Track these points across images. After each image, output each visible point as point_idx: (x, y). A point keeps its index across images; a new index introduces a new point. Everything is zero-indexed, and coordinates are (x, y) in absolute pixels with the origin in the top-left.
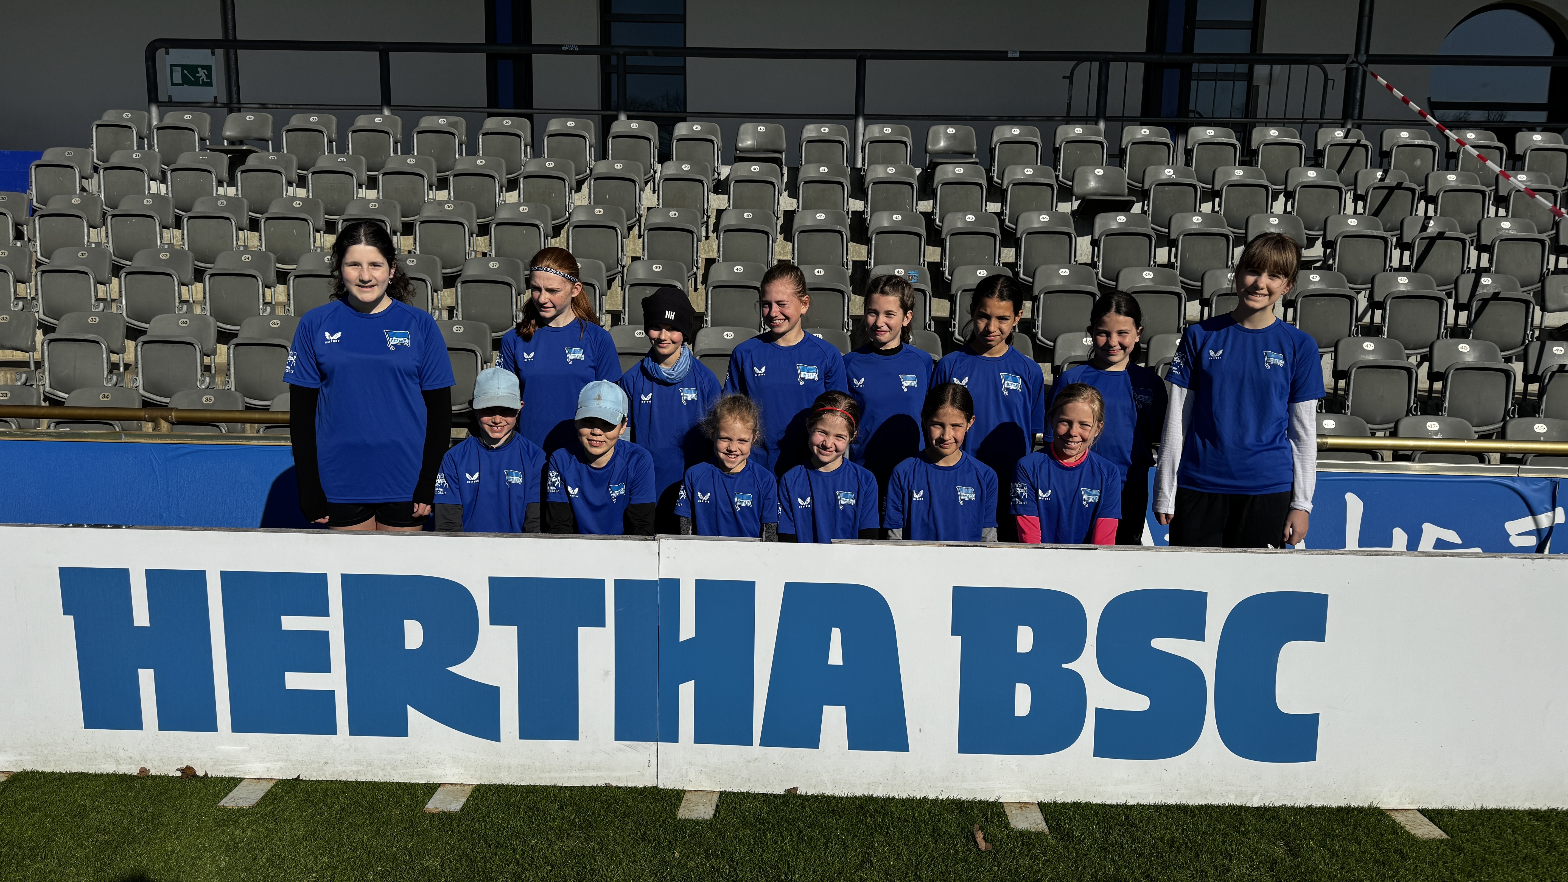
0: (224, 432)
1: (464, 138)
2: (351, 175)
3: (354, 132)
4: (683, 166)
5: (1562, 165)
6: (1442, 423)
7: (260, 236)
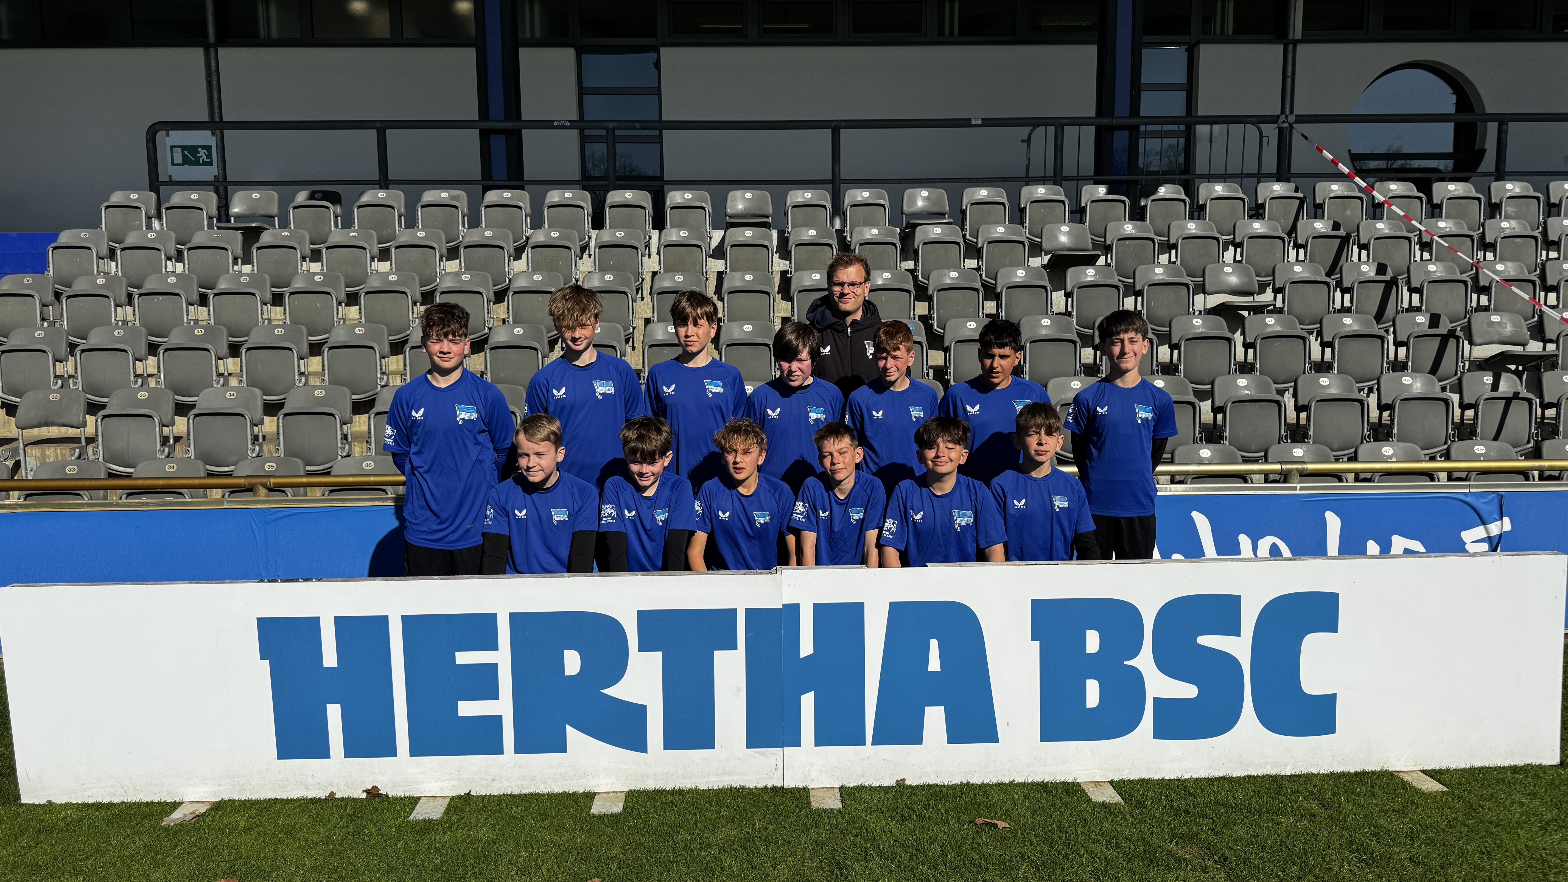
1: (466, 210)
2: (364, 249)
3: (360, 207)
4: (681, 232)
5: (1476, 211)
6: (1396, 448)
7: (285, 309)
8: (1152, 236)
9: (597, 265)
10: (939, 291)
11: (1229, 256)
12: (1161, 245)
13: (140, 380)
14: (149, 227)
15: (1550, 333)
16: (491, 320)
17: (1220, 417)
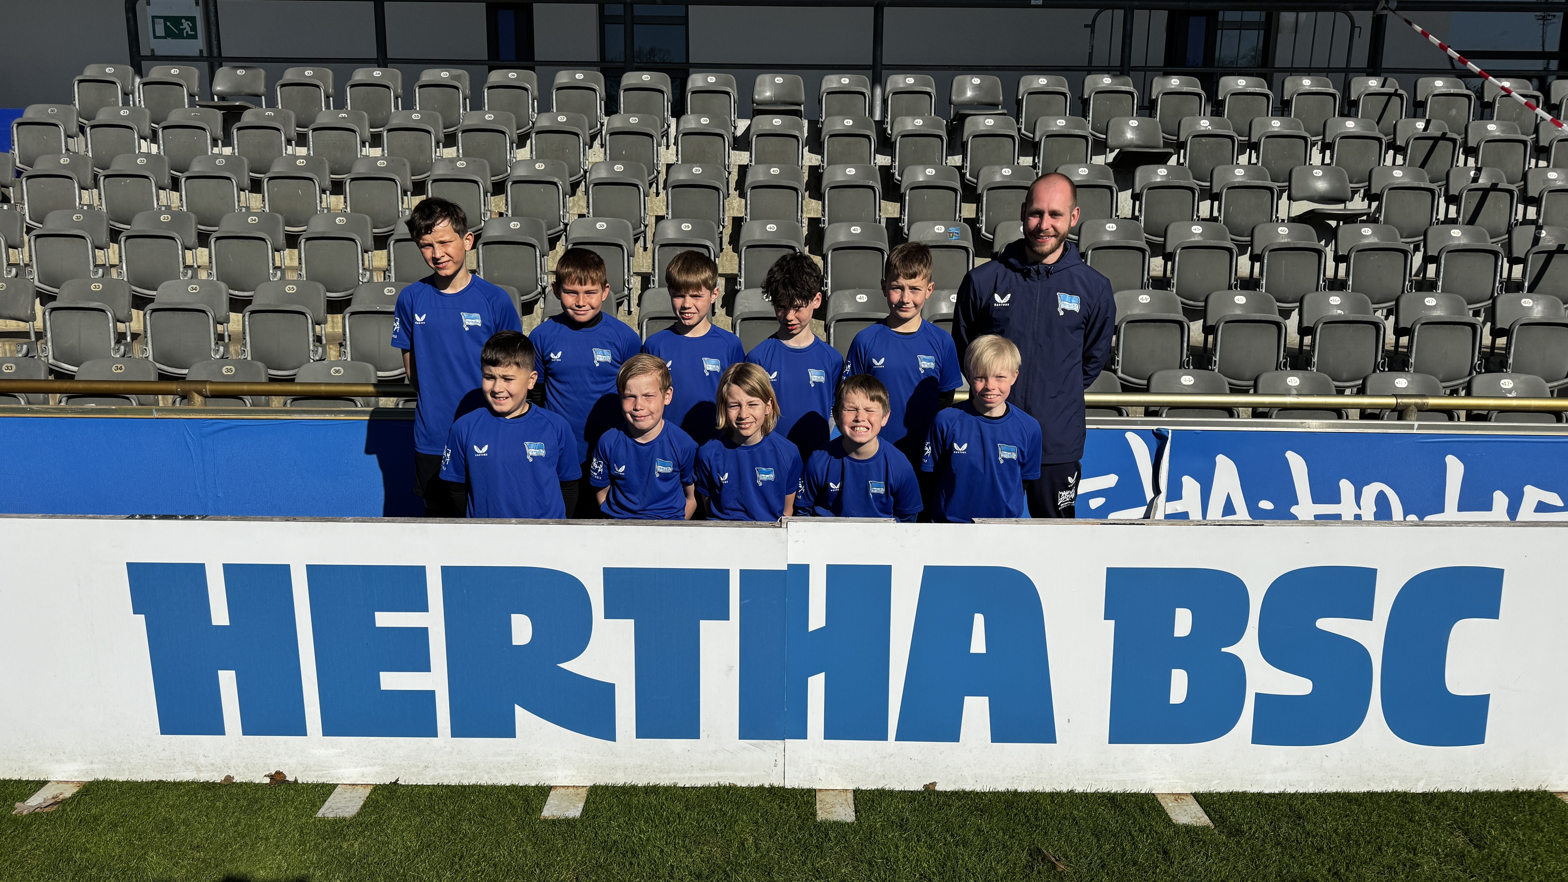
0: (249, 405)
1: (468, 92)
2: (354, 132)
3: (352, 86)
4: (702, 120)
6: (1517, 381)
7: (263, 196)
8: (1231, 133)
9: (608, 155)
10: (989, 189)
11: (1316, 157)
12: (1240, 144)
13: (100, 271)
16: (489, 213)
17: (1307, 340)
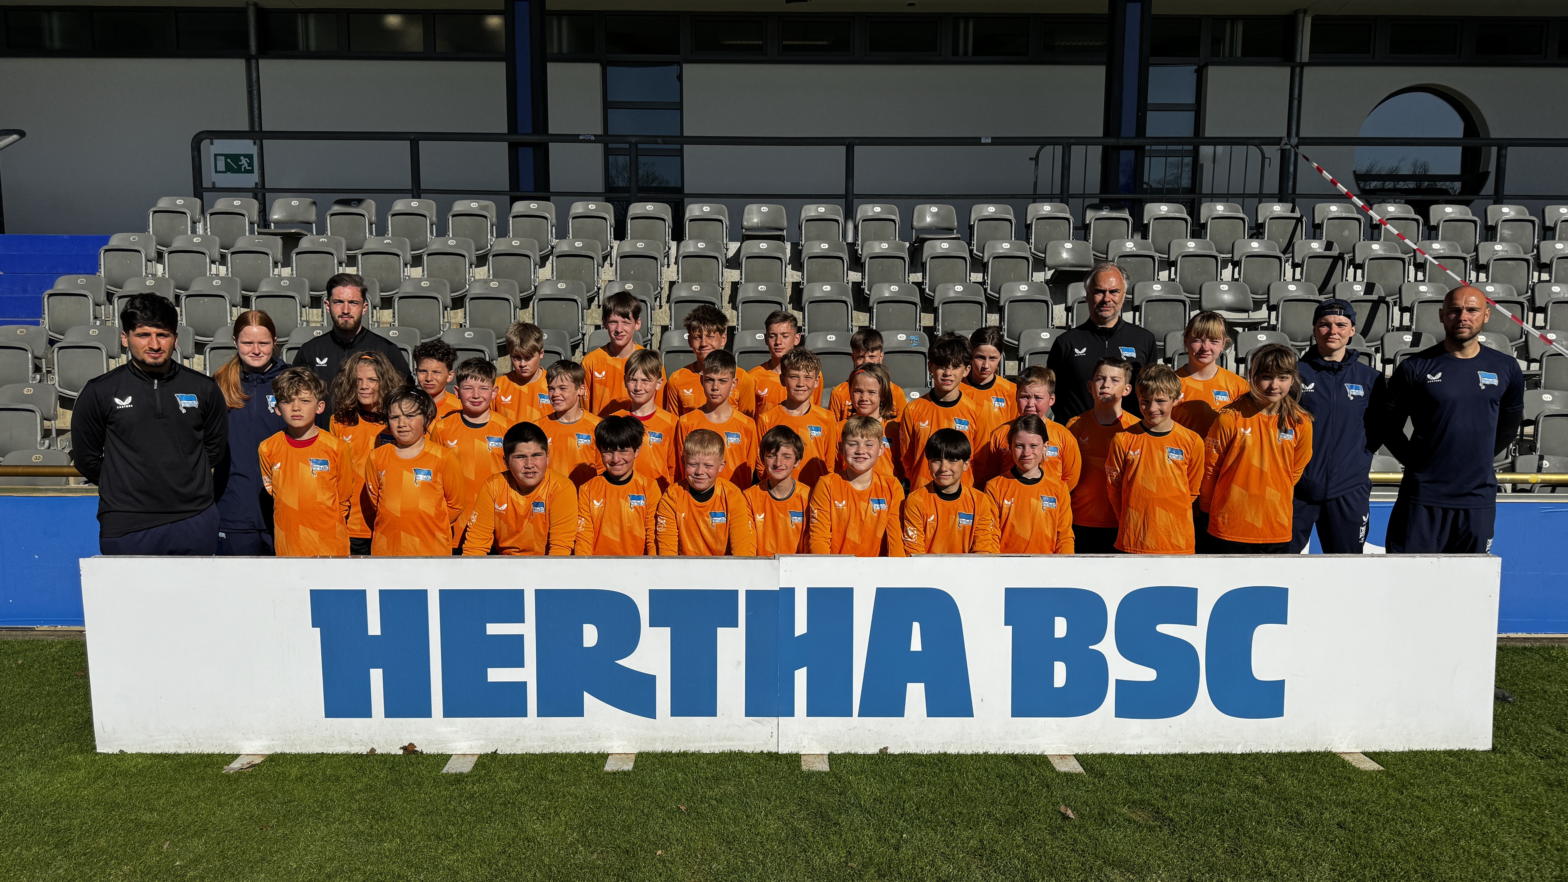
1: (494, 220)
2: (398, 255)
3: (393, 215)
4: (699, 244)
5: (1471, 234)
8: (1152, 253)
9: (618, 274)
10: (944, 303)
11: (1227, 273)
12: (1160, 262)
14: (194, 231)
15: (1534, 353)
